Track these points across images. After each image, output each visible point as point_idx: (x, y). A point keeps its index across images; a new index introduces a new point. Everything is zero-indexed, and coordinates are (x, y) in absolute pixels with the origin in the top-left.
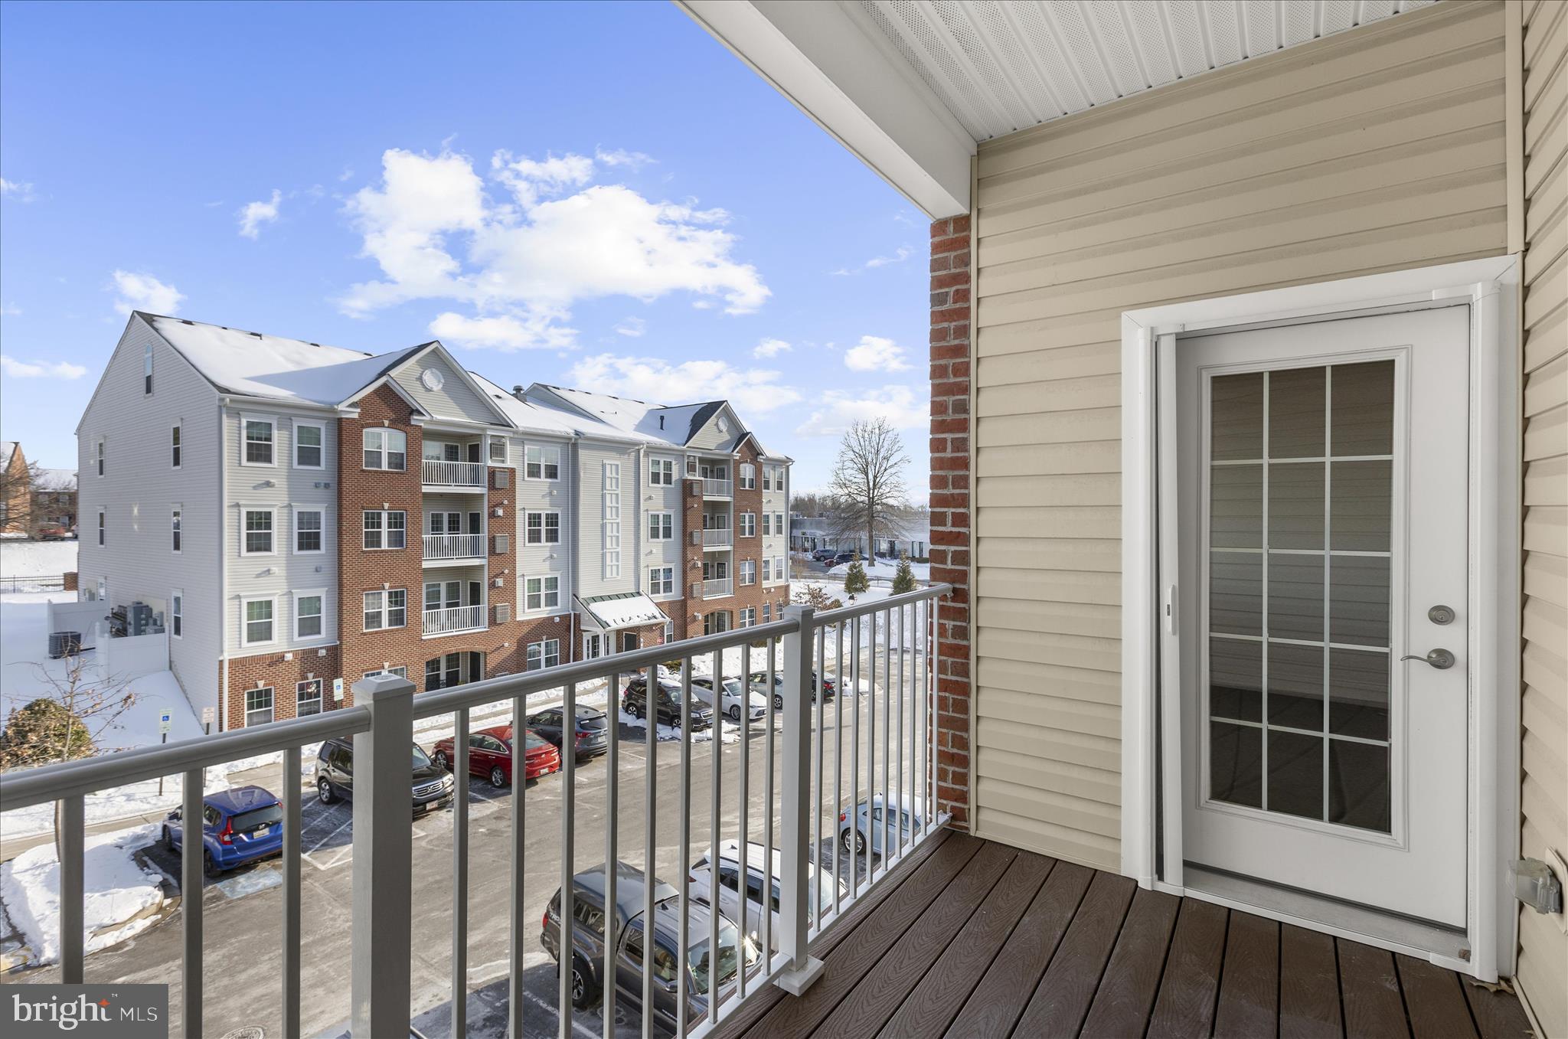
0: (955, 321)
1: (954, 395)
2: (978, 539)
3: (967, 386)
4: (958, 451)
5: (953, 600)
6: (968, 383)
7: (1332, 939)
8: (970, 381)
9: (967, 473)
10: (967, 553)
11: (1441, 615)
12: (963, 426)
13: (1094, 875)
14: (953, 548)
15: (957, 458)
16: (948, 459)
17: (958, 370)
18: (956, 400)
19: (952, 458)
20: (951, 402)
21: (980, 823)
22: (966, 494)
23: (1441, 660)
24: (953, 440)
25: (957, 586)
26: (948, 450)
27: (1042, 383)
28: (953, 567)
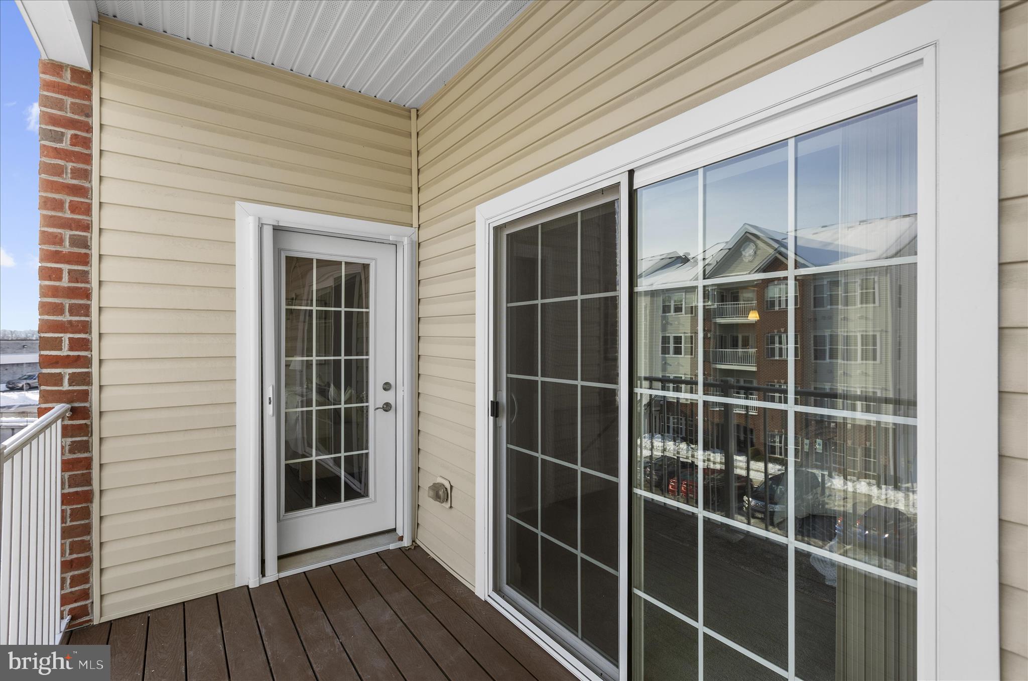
0: (73, 162)
1: (72, 230)
2: (101, 361)
3: (88, 224)
4: (78, 282)
5: (71, 418)
6: (90, 223)
7: (329, 567)
8: (92, 221)
9: (89, 302)
10: (88, 375)
11: (387, 387)
12: (85, 260)
13: (217, 597)
14: (71, 371)
15: (77, 288)
16: (64, 287)
17: (77, 207)
18: (74, 235)
19: (69, 288)
20: (68, 236)
21: (104, 610)
22: (88, 321)
23: (387, 407)
24: (70, 271)
25: (76, 405)
26: (63, 280)
27: (169, 237)
28: (71, 388)
